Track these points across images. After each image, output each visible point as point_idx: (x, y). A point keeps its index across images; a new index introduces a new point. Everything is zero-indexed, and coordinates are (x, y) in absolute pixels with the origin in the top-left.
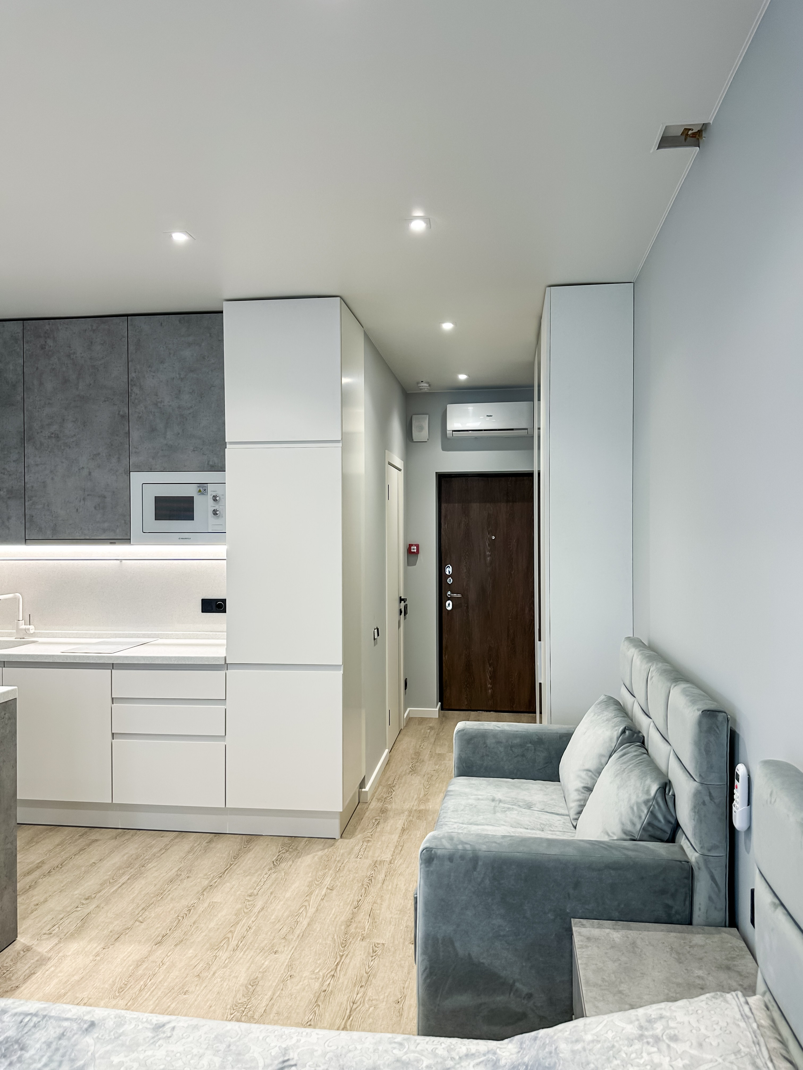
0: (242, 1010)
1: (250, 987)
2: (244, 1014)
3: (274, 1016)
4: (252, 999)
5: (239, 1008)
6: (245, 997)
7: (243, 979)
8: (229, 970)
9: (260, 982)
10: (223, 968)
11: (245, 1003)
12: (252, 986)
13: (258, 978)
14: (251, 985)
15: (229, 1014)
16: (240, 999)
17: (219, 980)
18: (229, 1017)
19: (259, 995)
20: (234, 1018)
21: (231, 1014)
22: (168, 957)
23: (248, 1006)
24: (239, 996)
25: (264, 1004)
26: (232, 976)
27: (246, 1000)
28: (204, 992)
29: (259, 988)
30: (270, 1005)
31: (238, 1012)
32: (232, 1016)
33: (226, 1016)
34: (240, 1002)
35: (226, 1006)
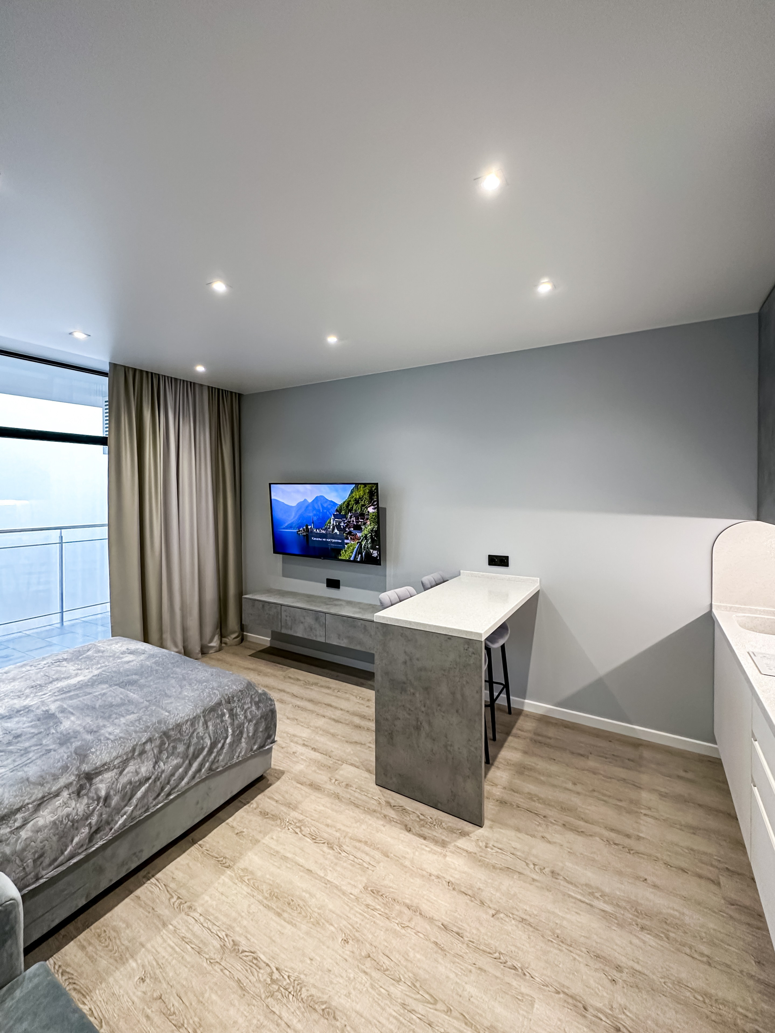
0: (289, 988)
1: (323, 1007)
2: (281, 989)
3: (258, 1020)
4: (300, 1004)
5: (293, 987)
6: (308, 997)
7: (339, 1001)
8: (365, 989)
9: (326, 1021)
10: (371, 984)
11: (299, 994)
12: (323, 1010)
13: (333, 1020)
14: (326, 1008)
15: (290, 974)
16: (308, 990)
17: (352, 976)
18: (287, 974)
19: (303, 1013)
20: (281, 977)
21: (289, 977)
22: (415, 933)
23: (291, 996)
24: (313, 991)
25: (285, 1015)
26: (352, 991)
27: (303, 996)
28: (338, 957)
29: (315, 1016)
30: (280, 1021)
31: (288, 984)
32: (286, 977)
33: (290, 971)
34: (303, 989)
35: (306, 975)
